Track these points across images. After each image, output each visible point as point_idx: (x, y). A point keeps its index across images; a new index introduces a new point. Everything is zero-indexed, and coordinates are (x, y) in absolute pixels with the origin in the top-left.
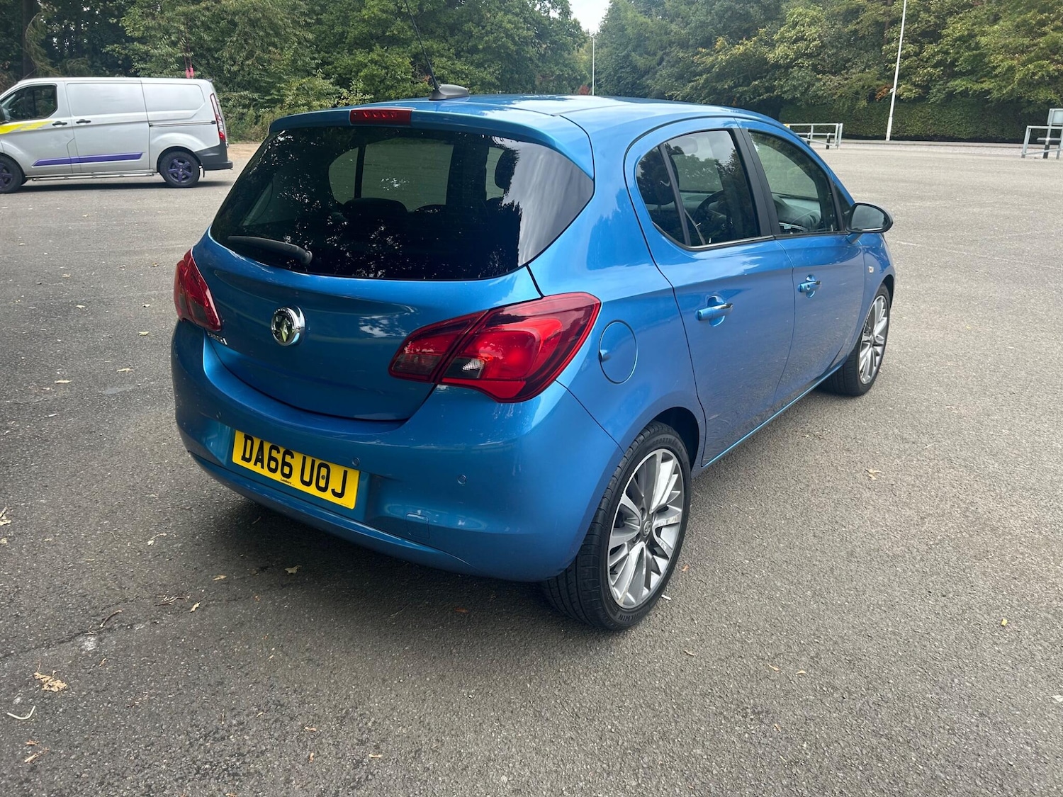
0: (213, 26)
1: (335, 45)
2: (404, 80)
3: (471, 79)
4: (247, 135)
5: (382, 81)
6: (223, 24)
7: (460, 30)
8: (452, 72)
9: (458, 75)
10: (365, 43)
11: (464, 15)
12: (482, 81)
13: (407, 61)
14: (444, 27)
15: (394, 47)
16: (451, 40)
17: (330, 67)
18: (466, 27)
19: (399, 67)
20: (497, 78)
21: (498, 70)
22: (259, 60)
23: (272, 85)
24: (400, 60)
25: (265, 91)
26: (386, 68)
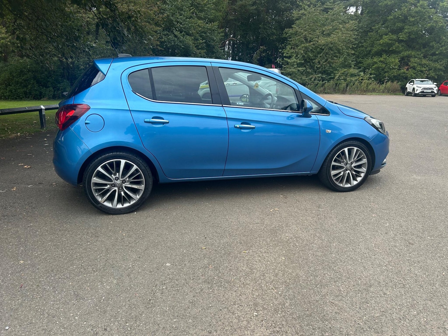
0: (314, 51)
1: (366, 55)
2: (393, 69)
3: (429, 67)
4: (318, 91)
5: (383, 70)
6: (318, 49)
7: (428, 46)
8: (420, 65)
9: (422, 66)
10: (379, 54)
11: (431, 39)
12: (435, 68)
13: (397, 61)
14: (420, 45)
15: (393, 55)
16: (423, 50)
17: (362, 64)
18: (431, 44)
19: (393, 63)
20: (444, 66)
21: (445, 63)
22: (329, 63)
23: (332, 72)
24: (394, 60)
25: (329, 74)
26: (386, 64)
